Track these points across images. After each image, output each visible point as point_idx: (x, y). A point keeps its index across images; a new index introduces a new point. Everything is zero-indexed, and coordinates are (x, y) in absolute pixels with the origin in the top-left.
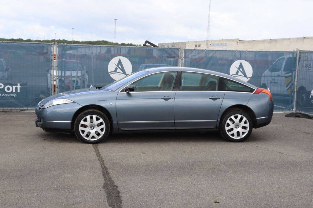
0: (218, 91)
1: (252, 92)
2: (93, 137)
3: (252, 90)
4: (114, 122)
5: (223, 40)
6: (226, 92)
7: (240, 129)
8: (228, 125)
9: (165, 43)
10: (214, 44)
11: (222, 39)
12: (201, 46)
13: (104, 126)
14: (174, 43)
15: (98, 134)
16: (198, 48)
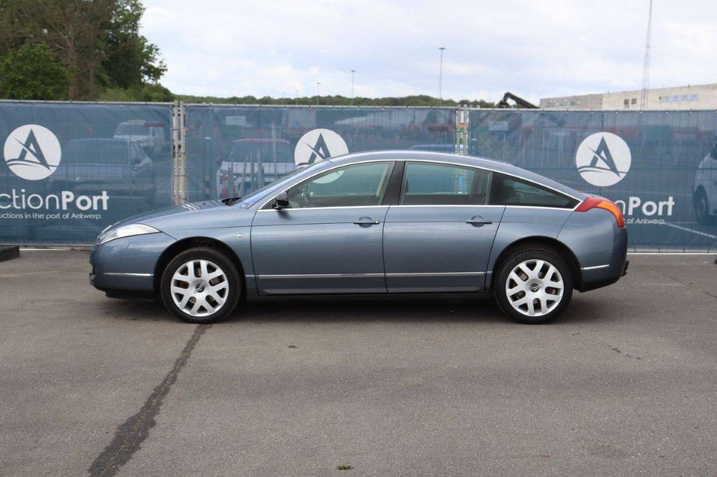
0: (489, 204)
1: (572, 208)
2: (202, 309)
3: (571, 203)
4: (247, 276)
5: (689, 86)
6: (507, 206)
7: (541, 295)
8: (513, 284)
9: (554, 99)
10: (667, 98)
11: (687, 85)
12: (638, 102)
13: (225, 284)
14: (575, 97)
15: (214, 304)
16: (631, 108)
